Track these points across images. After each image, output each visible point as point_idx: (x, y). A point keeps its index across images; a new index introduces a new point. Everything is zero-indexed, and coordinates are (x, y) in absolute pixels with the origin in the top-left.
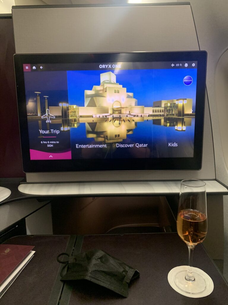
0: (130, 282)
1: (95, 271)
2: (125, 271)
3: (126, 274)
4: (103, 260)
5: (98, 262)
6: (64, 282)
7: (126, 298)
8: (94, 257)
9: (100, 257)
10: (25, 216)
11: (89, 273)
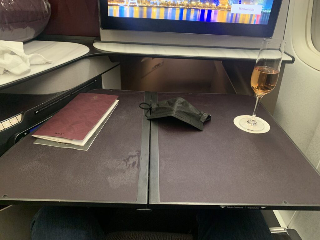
0: (205, 122)
1: (179, 111)
2: (200, 114)
3: (202, 116)
4: (184, 104)
5: (180, 105)
6: (151, 120)
7: (201, 131)
8: (177, 102)
9: (181, 102)
10: (101, 73)
11: (174, 112)
